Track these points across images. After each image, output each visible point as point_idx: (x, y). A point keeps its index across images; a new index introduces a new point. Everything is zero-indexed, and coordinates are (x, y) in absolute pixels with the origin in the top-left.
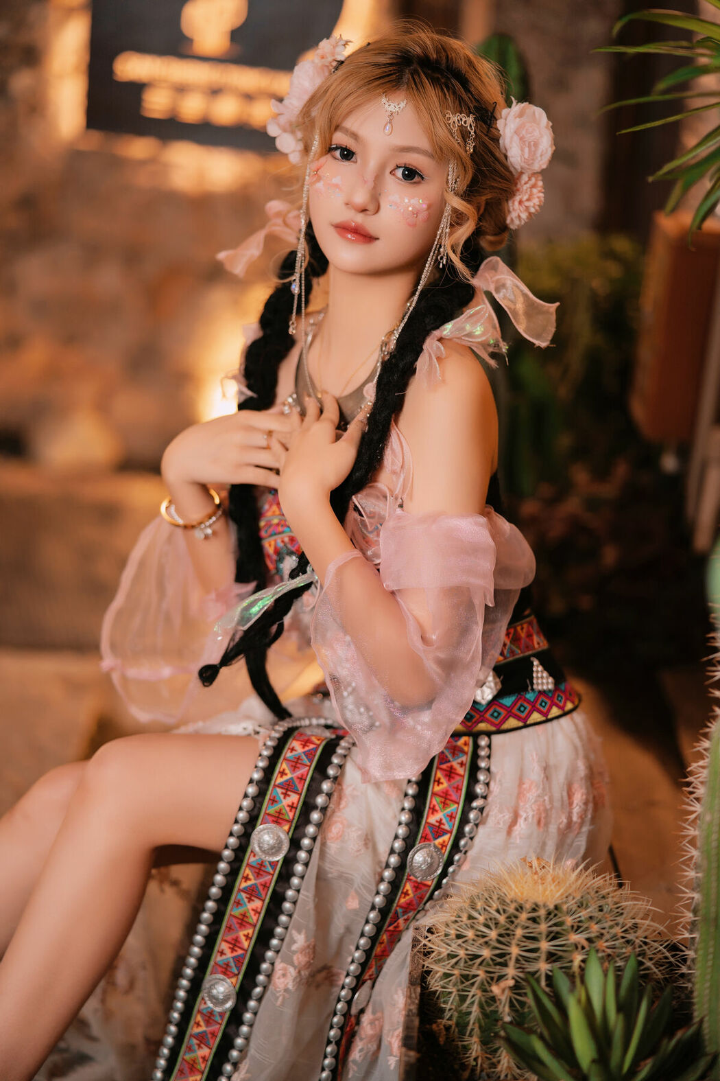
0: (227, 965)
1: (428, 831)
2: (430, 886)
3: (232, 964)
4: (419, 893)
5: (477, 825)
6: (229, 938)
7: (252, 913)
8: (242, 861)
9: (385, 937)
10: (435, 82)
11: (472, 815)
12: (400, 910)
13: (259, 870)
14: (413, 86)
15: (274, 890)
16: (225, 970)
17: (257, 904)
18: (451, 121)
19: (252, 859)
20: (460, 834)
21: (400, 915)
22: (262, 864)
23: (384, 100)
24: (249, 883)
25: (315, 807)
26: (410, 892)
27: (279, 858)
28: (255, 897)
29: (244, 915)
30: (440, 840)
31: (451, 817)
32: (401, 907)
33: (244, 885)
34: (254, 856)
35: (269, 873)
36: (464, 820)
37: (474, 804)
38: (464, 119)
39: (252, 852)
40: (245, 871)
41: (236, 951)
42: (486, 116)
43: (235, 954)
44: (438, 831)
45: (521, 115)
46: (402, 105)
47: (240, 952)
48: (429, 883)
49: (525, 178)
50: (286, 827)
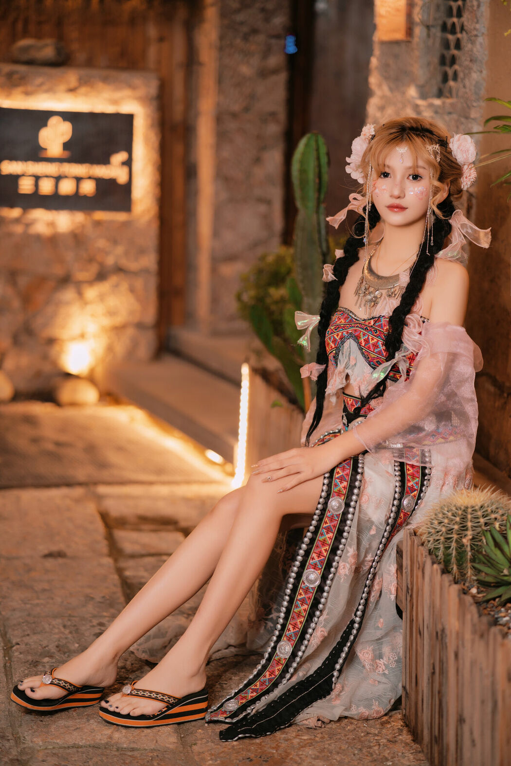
0: (316, 564)
1: (409, 490)
2: (409, 515)
3: (318, 564)
4: (406, 517)
5: (427, 487)
6: (316, 551)
7: (328, 539)
8: (324, 515)
10: (418, 135)
11: (425, 483)
13: (332, 519)
14: (409, 139)
15: (338, 528)
16: (315, 567)
17: (331, 535)
18: (429, 149)
19: (328, 514)
20: (421, 491)
22: (333, 516)
23: (397, 148)
24: (327, 525)
25: (355, 487)
26: (402, 517)
27: (341, 512)
28: (330, 531)
29: (324, 540)
30: (413, 493)
31: (417, 483)
32: (398, 524)
33: (325, 526)
34: (329, 512)
35: (336, 520)
36: (422, 485)
37: (426, 478)
38: (434, 147)
39: (328, 510)
40: (326, 519)
41: (321, 557)
42: (443, 143)
43: (320, 559)
44: (412, 490)
45: (459, 140)
46: (405, 148)
47: (323, 558)
48: (409, 513)
49: (465, 167)
50: (343, 498)
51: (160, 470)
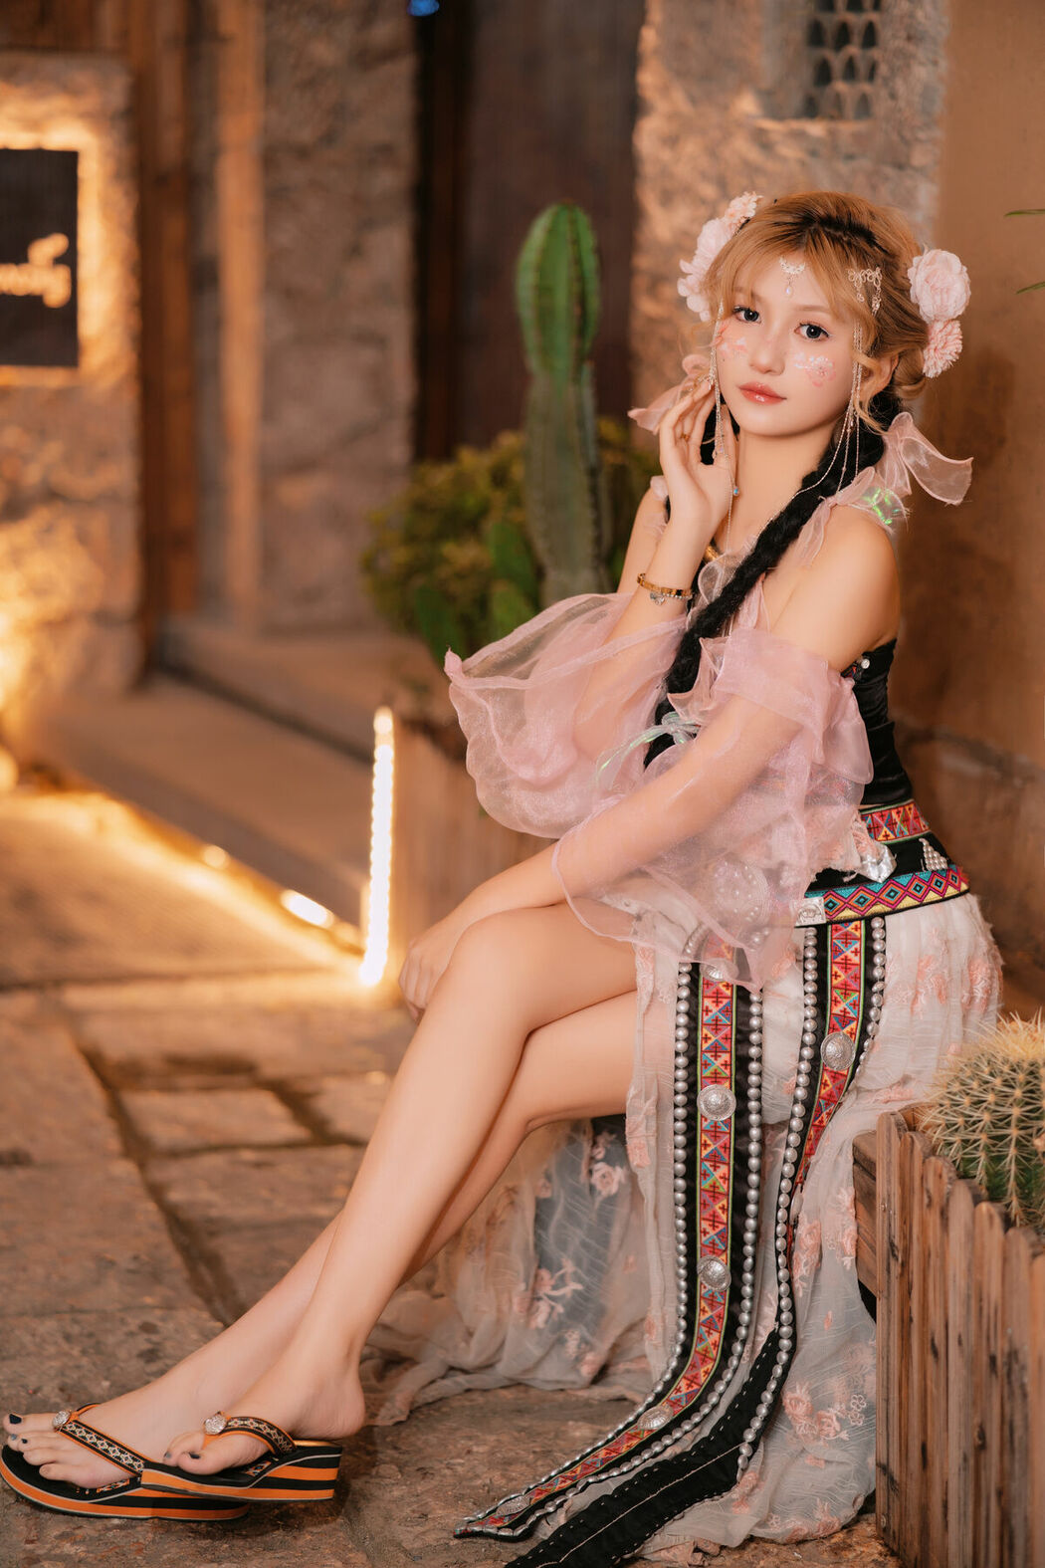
0: (713, 1243)
1: (834, 1020)
2: (846, 1076)
3: (717, 1241)
4: (838, 1083)
5: (880, 1008)
6: (706, 1215)
7: (721, 1181)
8: (696, 1129)
9: (812, 1133)
11: (874, 999)
12: (822, 1102)
13: (715, 1132)
14: (812, 244)
15: (735, 1149)
16: (713, 1249)
17: (723, 1169)
18: (854, 276)
19: (704, 1124)
20: (866, 1020)
21: (823, 1107)
22: (716, 1126)
23: (782, 261)
24: (709, 1149)
26: (829, 1082)
27: (731, 1113)
28: (720, 1163)
29: (714, 1186)
30: (848, 1029)
31: (855, 1005)
32: (824, 1099)
33: (705, 1153)
35: (726, 1133)
36: (868, 1006)
37: (875, 988)
38: (869, 275)
39: (702, 1116)
40: (701, 1136)
41: (717, 1227)
42: (891, 264)
43: (717, 1230)
44: (845, 1020)
45: (931, 263)
46: (802, 268)
47: (721, 1227)
48: (845, 1072)
49: (937, 327)
50: (728, 1085)
51: (193, 945)
